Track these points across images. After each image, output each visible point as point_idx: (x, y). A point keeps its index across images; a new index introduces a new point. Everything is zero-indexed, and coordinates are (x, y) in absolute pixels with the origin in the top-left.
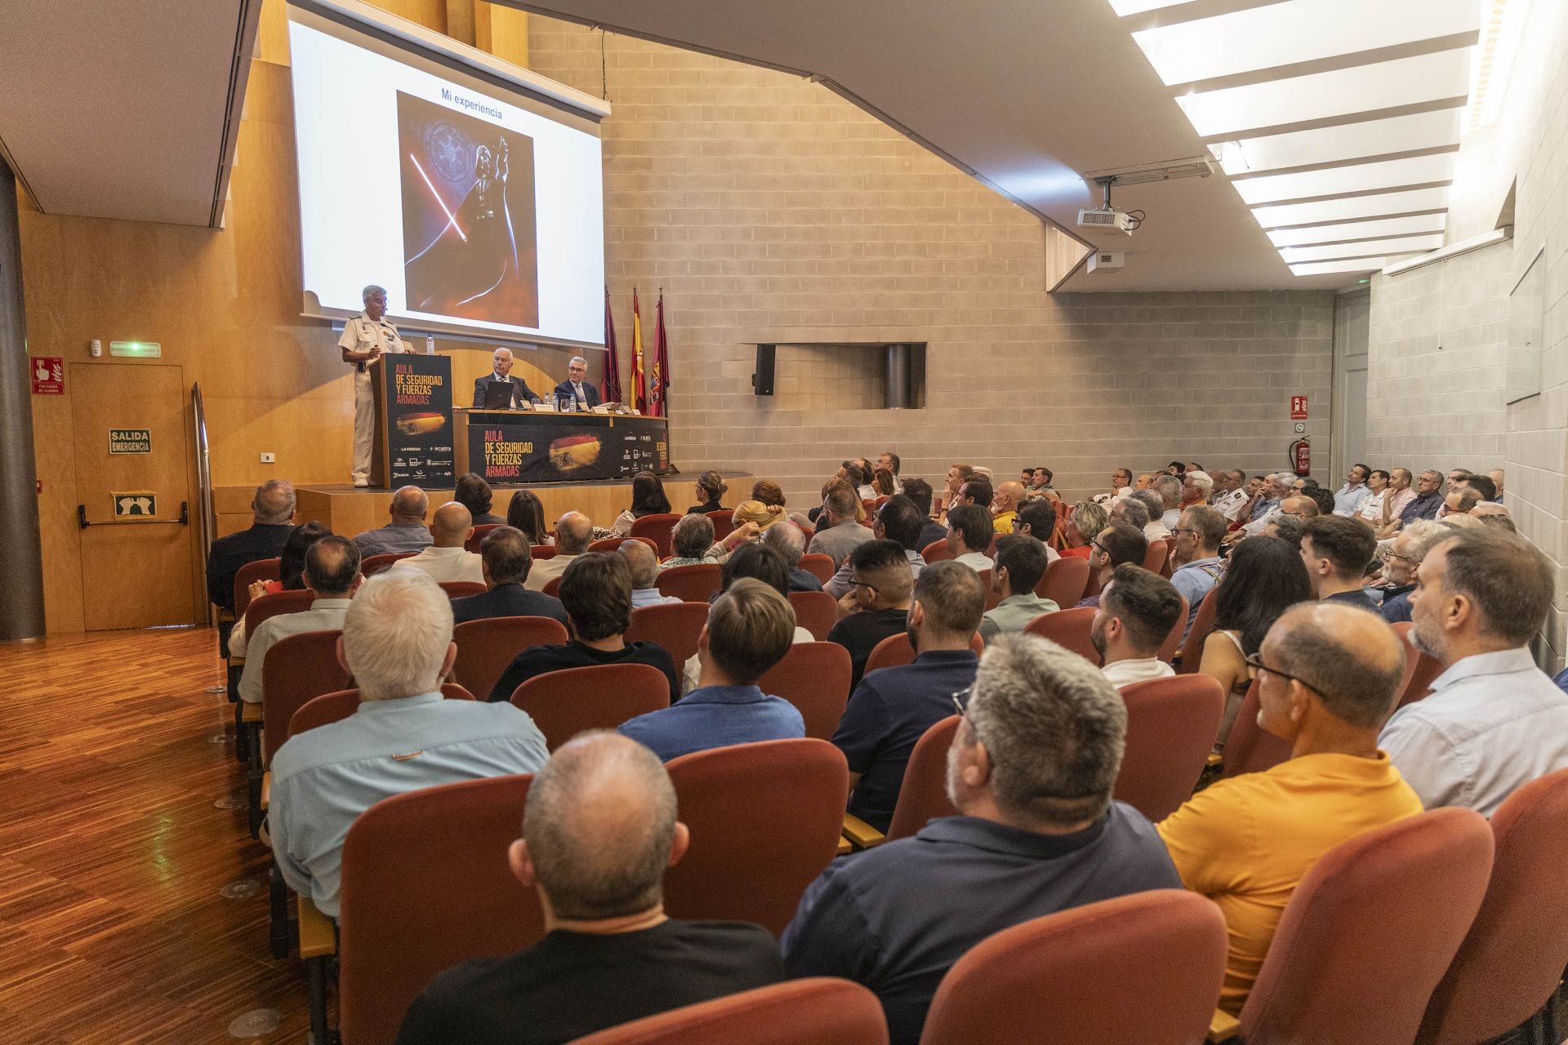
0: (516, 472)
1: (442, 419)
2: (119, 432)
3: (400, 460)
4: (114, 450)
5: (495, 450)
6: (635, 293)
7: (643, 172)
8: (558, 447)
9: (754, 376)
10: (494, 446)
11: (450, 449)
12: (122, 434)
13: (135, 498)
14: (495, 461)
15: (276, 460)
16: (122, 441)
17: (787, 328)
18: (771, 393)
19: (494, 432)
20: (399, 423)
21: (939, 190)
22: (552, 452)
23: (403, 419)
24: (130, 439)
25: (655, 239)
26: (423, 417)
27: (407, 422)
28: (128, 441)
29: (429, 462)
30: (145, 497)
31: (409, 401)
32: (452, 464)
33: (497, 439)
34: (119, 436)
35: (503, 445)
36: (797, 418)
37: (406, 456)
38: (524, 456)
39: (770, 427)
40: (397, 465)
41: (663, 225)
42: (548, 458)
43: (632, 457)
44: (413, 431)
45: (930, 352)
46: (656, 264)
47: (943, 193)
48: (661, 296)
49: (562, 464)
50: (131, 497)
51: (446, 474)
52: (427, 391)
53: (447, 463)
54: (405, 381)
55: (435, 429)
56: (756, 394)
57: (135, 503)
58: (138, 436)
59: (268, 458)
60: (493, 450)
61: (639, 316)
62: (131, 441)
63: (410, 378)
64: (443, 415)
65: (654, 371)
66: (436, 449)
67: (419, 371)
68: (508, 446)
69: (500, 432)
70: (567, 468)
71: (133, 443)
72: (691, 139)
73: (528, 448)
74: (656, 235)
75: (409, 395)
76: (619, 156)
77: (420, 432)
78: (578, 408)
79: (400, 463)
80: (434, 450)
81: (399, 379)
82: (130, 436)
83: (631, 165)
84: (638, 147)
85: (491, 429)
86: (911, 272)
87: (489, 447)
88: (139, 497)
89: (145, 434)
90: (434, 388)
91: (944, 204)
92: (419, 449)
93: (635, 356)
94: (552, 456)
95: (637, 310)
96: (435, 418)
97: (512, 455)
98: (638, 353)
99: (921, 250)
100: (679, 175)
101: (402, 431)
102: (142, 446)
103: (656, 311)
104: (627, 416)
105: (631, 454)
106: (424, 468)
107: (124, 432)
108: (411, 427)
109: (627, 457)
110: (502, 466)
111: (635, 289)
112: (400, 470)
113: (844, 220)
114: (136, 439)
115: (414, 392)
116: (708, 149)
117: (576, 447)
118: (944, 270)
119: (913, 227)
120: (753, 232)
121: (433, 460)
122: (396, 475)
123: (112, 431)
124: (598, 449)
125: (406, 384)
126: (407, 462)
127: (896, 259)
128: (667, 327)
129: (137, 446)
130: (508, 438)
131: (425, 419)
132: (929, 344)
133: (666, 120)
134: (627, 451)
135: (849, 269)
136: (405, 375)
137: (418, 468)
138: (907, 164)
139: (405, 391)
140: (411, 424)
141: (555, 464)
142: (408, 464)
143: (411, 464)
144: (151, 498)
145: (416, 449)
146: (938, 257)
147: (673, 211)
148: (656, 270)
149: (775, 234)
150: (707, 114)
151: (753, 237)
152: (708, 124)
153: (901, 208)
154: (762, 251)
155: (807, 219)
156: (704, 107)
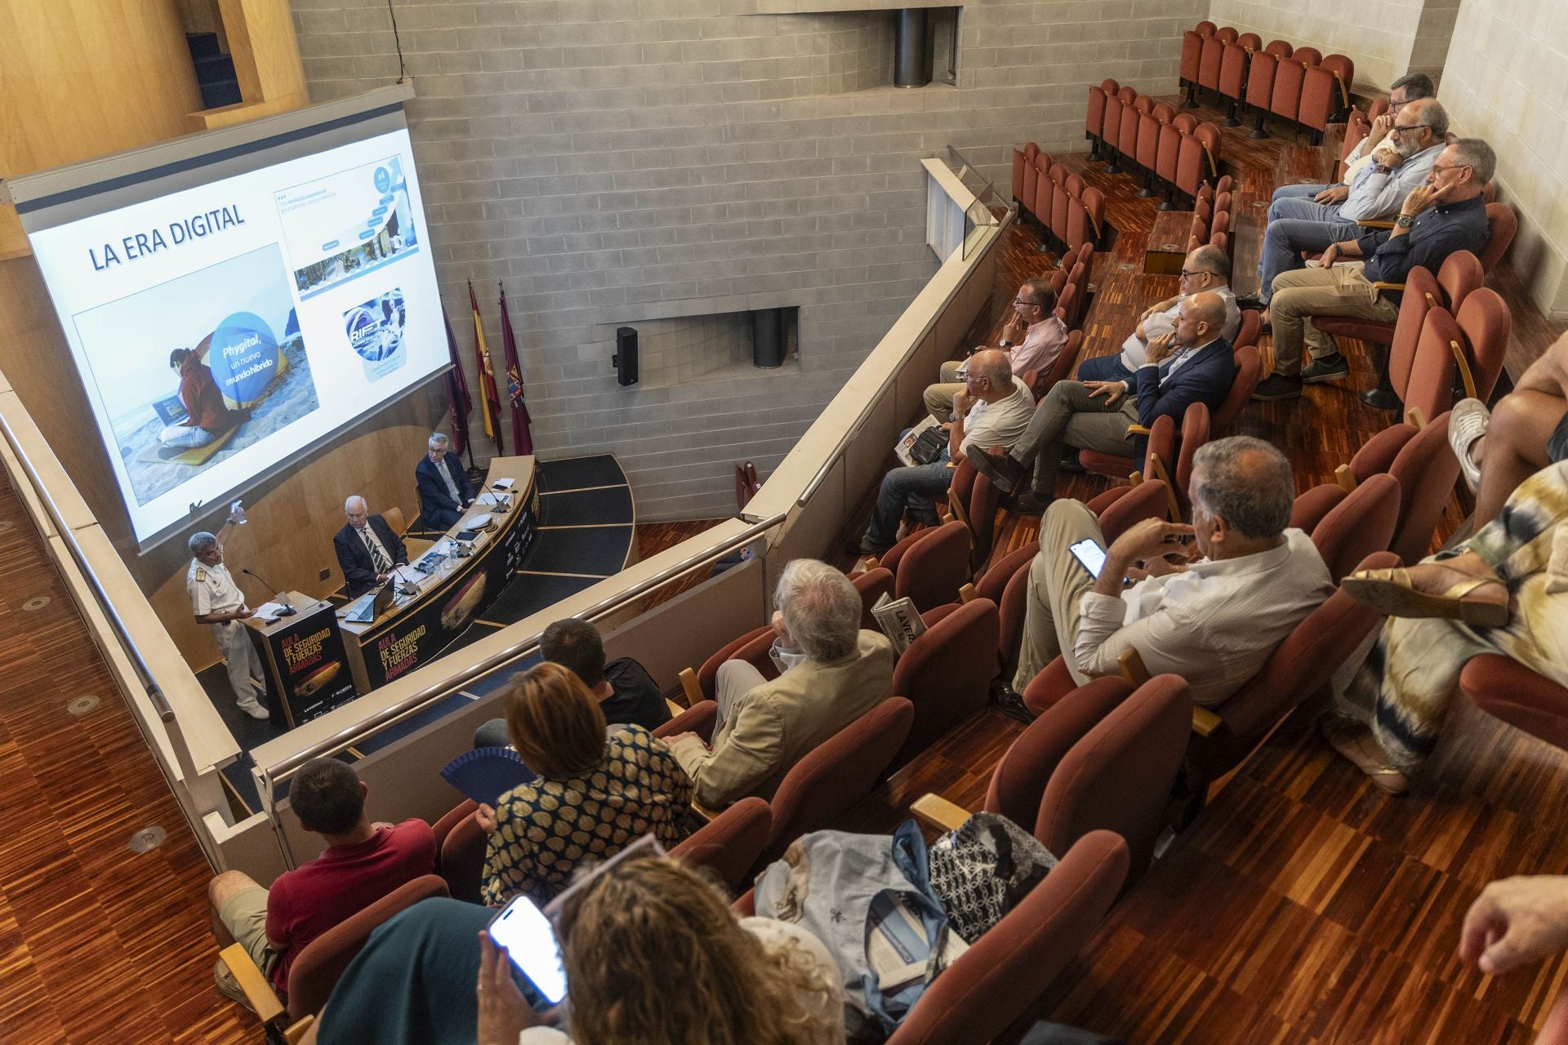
0: (414, 659)
1: (337, 664)
5: (391, 654)
7: (459, 138)
9: (614, 357)
10: (389, 651)
11: (350, 684)
14: (393, 664)
17: (646, 305)
18: (636, 381)
19: (387, 639)
20: (297, 690)
21: (811, 138)
23: (299, 686)
25: (484, 216)
26: (319, 673)
27: (305, 685)
29: (333, 709)
31: (301, 667)
33: (391, 643)
35: (398, 645)
36: (664, 395)
38: (419, 641)
39: (637, 406)
41: (491, 200)
44: (312, 690)
45: (802, 317)
46: (489, 245)
47: (815, 141)
48: (502, 293)
52: (317, 649)
55: (333, 677)
60: (389, 656)
61: (478, 314)
63: (298, 646)
64: (337, 661)
66: (338, 693)
67: (305, 636)
68: (402, 642)
69: (392, 635)
72: (513, 92)
73: (420, 631)
74: (485, 213)
75: (300, 661)
76: (426, 120)
81: (288, 652)
83: (442, 130)
84: (447, 107)
85: (383, 640)
86: (781, 233)
87: (384, 655)
90: (323, 642)
91: (817, 153)
92: (321, 702)
93: (480, 357)
95: (475, 307)
96: (330, 668)
97: (407, 648)
98: (485, 353)
100: (504, 138)
101: (301, 695)
103: (498, 309)
110: (401, 663)
111: (470, 283)
113: (703, 179)
115: (304, 656)
116: (536, 105)
118: (817, 228)
119: (782, 182)
120: (599, 202)
125: (295, 653)
127: (764, 219)
130: (400, 635)
132: (801, 308)
133: (480, 70)
135: (712, 235)
136: (293, 646)
138: (774, 108)
139: (296, 660)
140: (308, 686)
143: (317, 720)
145: (319, 704)
146: (811, 214)
147: (501, 182)
148: (490, 253)
149: (626, 200)
150: (529, 61)
151: (599, 207)
152: (532, 73)
153: (768, 161)
154: (611, 221)
155: (661, 181)
156: (524, 51)
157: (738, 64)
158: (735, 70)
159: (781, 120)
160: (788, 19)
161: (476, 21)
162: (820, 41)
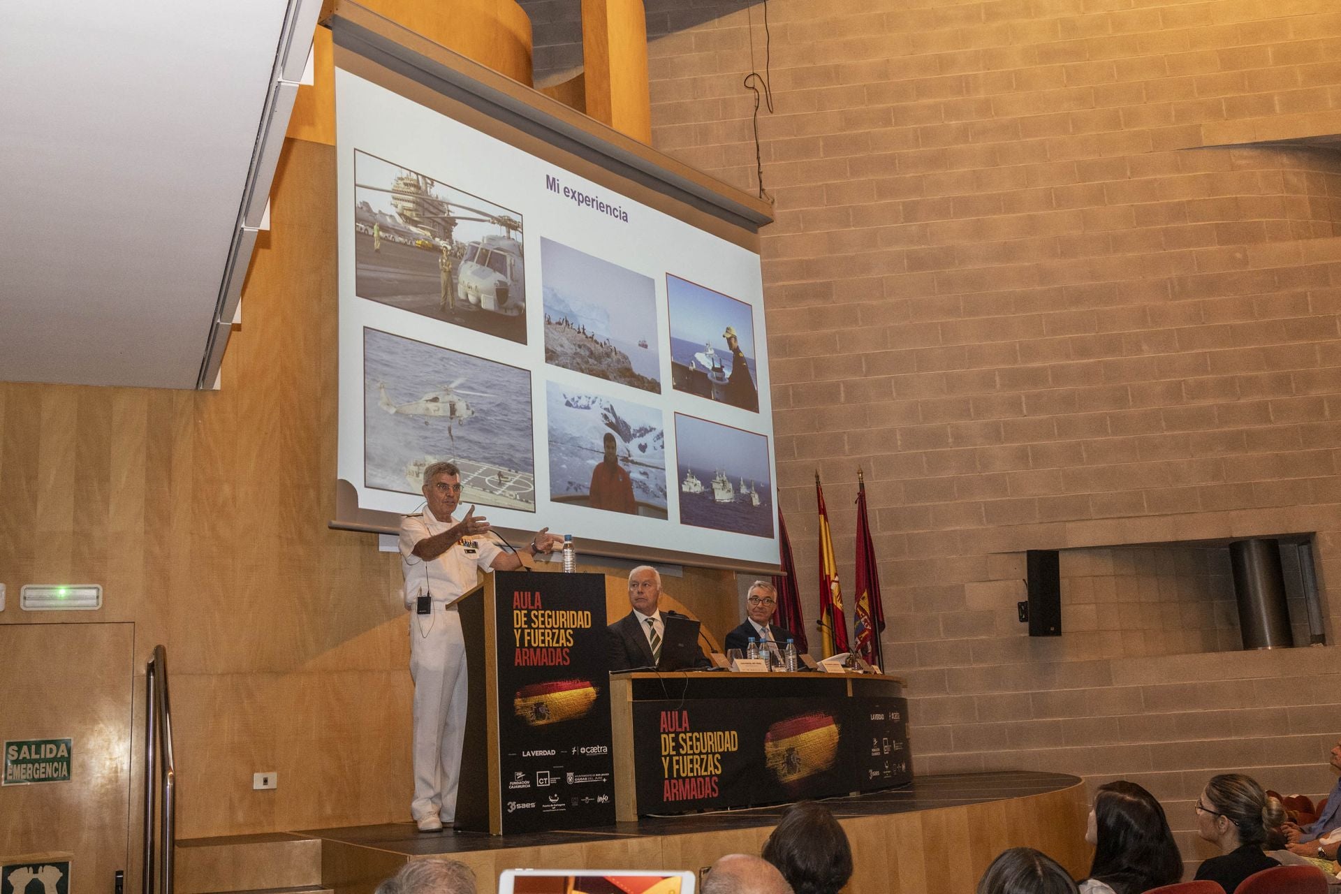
0: (713, 790)
1: (591, 691)
2: (20, 745)
3: (520, 775)
4: (10, 778)
5: (678, 747)
6: (818, 483)
7: (818, 304)
8: (777, 738)
9: (1020, 605)
10: (675, 740)
11: (606, 750)
12: (25, 748)
13: (36, 867)
14: (678, 770)
15: (279, 783)
16: (24, 761)
17: (1069, 525)
18: (1058, 632)
19: (675, 714)
20: (518, 702)
22: (769, 747)
23: (525, 696)
24: (38, 757)
25: (842, 399)
26: (560, 690)
27: (533, 700)
28: (33, 762)
29: (570, 777)
30: (53, 864)
31: (535, 661)
32: (611, 779)
33: (680, 726)
34: (19, 751)
35: (691, 739)
36: (1103, 672)
37: (531, 768)
38: (726, 757)
39: (1057, 689)
40: (515, 785)
41: (852, 378)
42: (763, 758)
43: (882, 751)
44: (543, 717)
45: (1321, 547)
46: (845, 437)
47: (1306, 293)
48: (862, 486)
49: (785, 771)
50: (28, 866)
51: (600, 799)
52: (566, 641)
53: (600, 777)
54: (529, 621)
55: (581, 712)
56: (1031, 635)
57: (35, 876)
58: (51, 751)
59: (266, 781)
60: (674, 749)
61: (826, 519)
62: (39, 761)
63: (537, 617)
64: (593, 685)
65: (859, 606)
66: (583, 750)
67: (552, 603)
68: (698, 740)
69: (685, 713)
70: (793, 777)
71: (43, 765)
72: (890, 249)
73: (728, 741)
74: (843, 394)
75: (535, 649)
77: (553, 720)
78: (800, 663)
79: (519, 783)
80: (579, 755)
81: (519, 617)
82: (38, 752)
83: (798, 295)
85: (669, 709)
86: (1270, 421)
87: (667, 741)
88: (43, 865)
89: (63, 747)
90: (578, 633)
91: (1311, 311)
92: (553, 752)
93: (825, 583)
94: (769, 756)
95: (822, 510)
96: (580, 691)
97: (704, 756)
98: (832, 578)
99: (1282, 383)
100: (874, 303)
101: (523, 718)
102: (56, 770)
103: (854, 509)
104: (867, 676)
105: (880, 746)
106: (561, 788)
107: (29, 744)
108: (538, 710)
109: (876, 752)
110: (690, 778)
111: (817, 477)
112: (520, 796)
113: (1145, 347)
114: (49, 756)
115: (543, 641)
116: (917, 263)
117: (804, 736)
118: (1327, 413)
119: (1263, 350)
120: (997, 379)
121: (577, 773)
122: (513, 806)
123: (9, 744)
124: (836, 738)
125: (530, 627)
126: (530, 777)
127: (1242, 401)
128: (874, 534)
129: (49, 771)
130: (700, 724)
131: (562, 694)
132: (1320, 536)
133: (849, 226)
134: (875, 741)
135: (1164, 424)
136: (529, 611)
137: (550, 790)
138: (1238, 255)
139: (529, 641)
140: (539, 705)
141: (775, 770)
142: (533, 783)
143: (540, 783)
144: (62, 866)
145: (548, 753)
146: (1314, 393)
147: (866, 356)
148: (847, 447)
149: (1034, 377)
150: (911, 212)
151: (998, 386)
152: (913, 227)
153: (1239, 322)
154: (1015, 405)
155: (1083, 351)
156: (904, 203)
157: (1181, 204)
158: (1178, 211)
159: (1250, 268)
160: (1245, 153)
161: (848, 174)
162: (1294, 180)
